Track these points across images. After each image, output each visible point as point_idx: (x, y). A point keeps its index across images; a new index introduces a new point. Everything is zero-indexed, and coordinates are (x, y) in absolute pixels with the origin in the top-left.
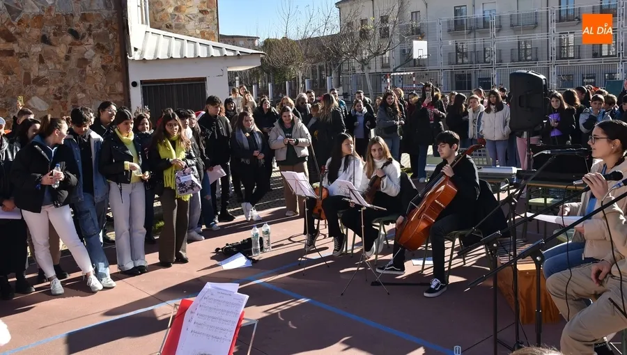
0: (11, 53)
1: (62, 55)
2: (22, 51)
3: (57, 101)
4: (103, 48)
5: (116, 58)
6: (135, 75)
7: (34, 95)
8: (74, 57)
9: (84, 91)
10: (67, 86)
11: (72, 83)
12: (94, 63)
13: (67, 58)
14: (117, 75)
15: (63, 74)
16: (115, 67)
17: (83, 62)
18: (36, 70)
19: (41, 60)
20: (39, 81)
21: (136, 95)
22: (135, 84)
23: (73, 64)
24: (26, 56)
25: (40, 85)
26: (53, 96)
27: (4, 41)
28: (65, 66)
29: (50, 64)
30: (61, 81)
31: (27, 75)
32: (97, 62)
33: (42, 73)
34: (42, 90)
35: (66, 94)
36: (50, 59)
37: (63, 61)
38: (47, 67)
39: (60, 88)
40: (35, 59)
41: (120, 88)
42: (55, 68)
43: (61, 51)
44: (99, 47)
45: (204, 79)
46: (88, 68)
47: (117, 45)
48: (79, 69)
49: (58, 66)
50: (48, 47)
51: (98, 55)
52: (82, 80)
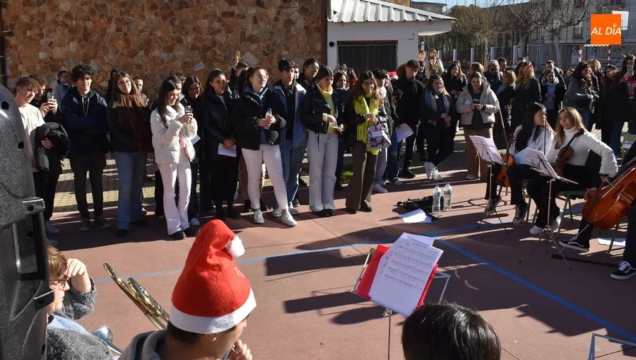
0: (231, 14)
1: (272, 17)
2: (240, 13)
3: (265, 57)
4: (307, 10)
5: (318, 20)
6: (333, 36)
7: (247, 51)
8: (282, 18)
9: (288, 49)
10: (274, 44)
11: (278, 41)
12: (298, 25)
13: (276, 19)
14: (317, 35)
15: (272, 33)
16: (316, 28)
17: (289, 23)
18: (251, 30)
19: (255, 21)
20: (252, 39)
21: (333, 54)
22: (332, 44)
23: (280, 25)
24: (244, 17)
25: (253, 42)
26: (262, 53)
27: (227, 5)
28: (273, 27)
29: (262, 25)
30: (270, 40)
31: (243, 33)
32: (300, 23)
33: (255, 32)
34: (254, 46)
35: (273, 51)
36: (262, 19)
37: (272, 22)
38: (260, 27)
39: (268, 46)
40: (250, 20)
41: (318, 47)
42: (266, 28)
43: (272, 12)
44: (303, 10)
45: (396, 42)
46: (293, 28)
47: (319, 9)
48: (285, 29)
49: (268, 26)
50: (261, 10)
51: (302, 17)
52: (287, 39)
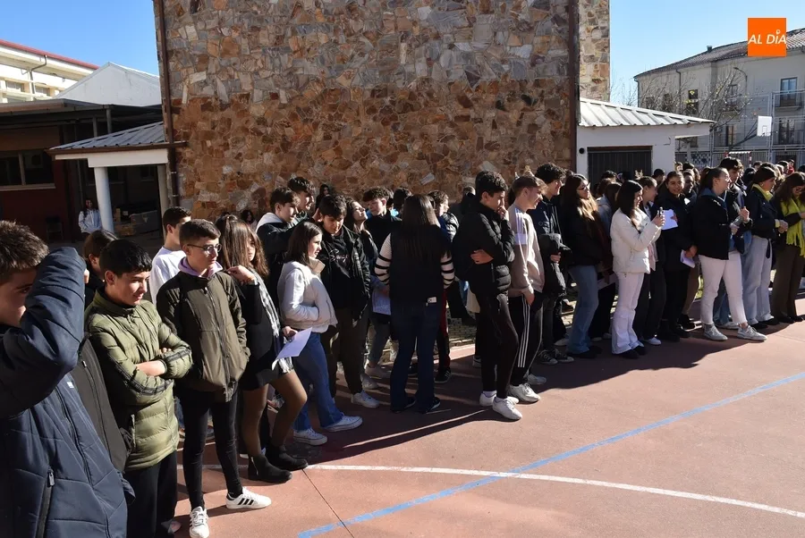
0: (467, 118)
1: (514, 121)
2: (477, 116)
3: (506, 166)
4: (554, 113)
5: (566, 125)
6: (583, 141)
7: (486, 159)
8: (526, 122)
9: (532, 157)
10: (516, 152)
11: (521, 149)
12: (543, 129)
13: (519, 123)
14: (565, 141)
15: (513, 139)
16: (564, 133)
17: (534, 127)
18: (489, 135)
19: (494, 126)
20: (491, 146)
21: (582, 162)
22: (582, 151)
23: (523, 130)
24: (481, 121)
25: (492, 150)
26: (502, 161)
27: (462, 107)
28: (516, 132)
29: (502, 130)
30: (512, 146)
31: (481, 139)
32: (546, 127)
33: (494, 139)
34: (493, 154)
35: (515, 159)
36: (502, 124)
37: (514, 126)
38: (500, 132)
39: (510, 154)
40: (489, 124)
41: (567, 154)
42: (507, 133)
43: (513, 116)
44: (550, 113)
45: (649, 148)
46: (537, 134)
47: (567, 112)
48: (529, 135)
49: (509, 132)
50: (501, 113)
51: (548, 121)
52: (531, 145)
